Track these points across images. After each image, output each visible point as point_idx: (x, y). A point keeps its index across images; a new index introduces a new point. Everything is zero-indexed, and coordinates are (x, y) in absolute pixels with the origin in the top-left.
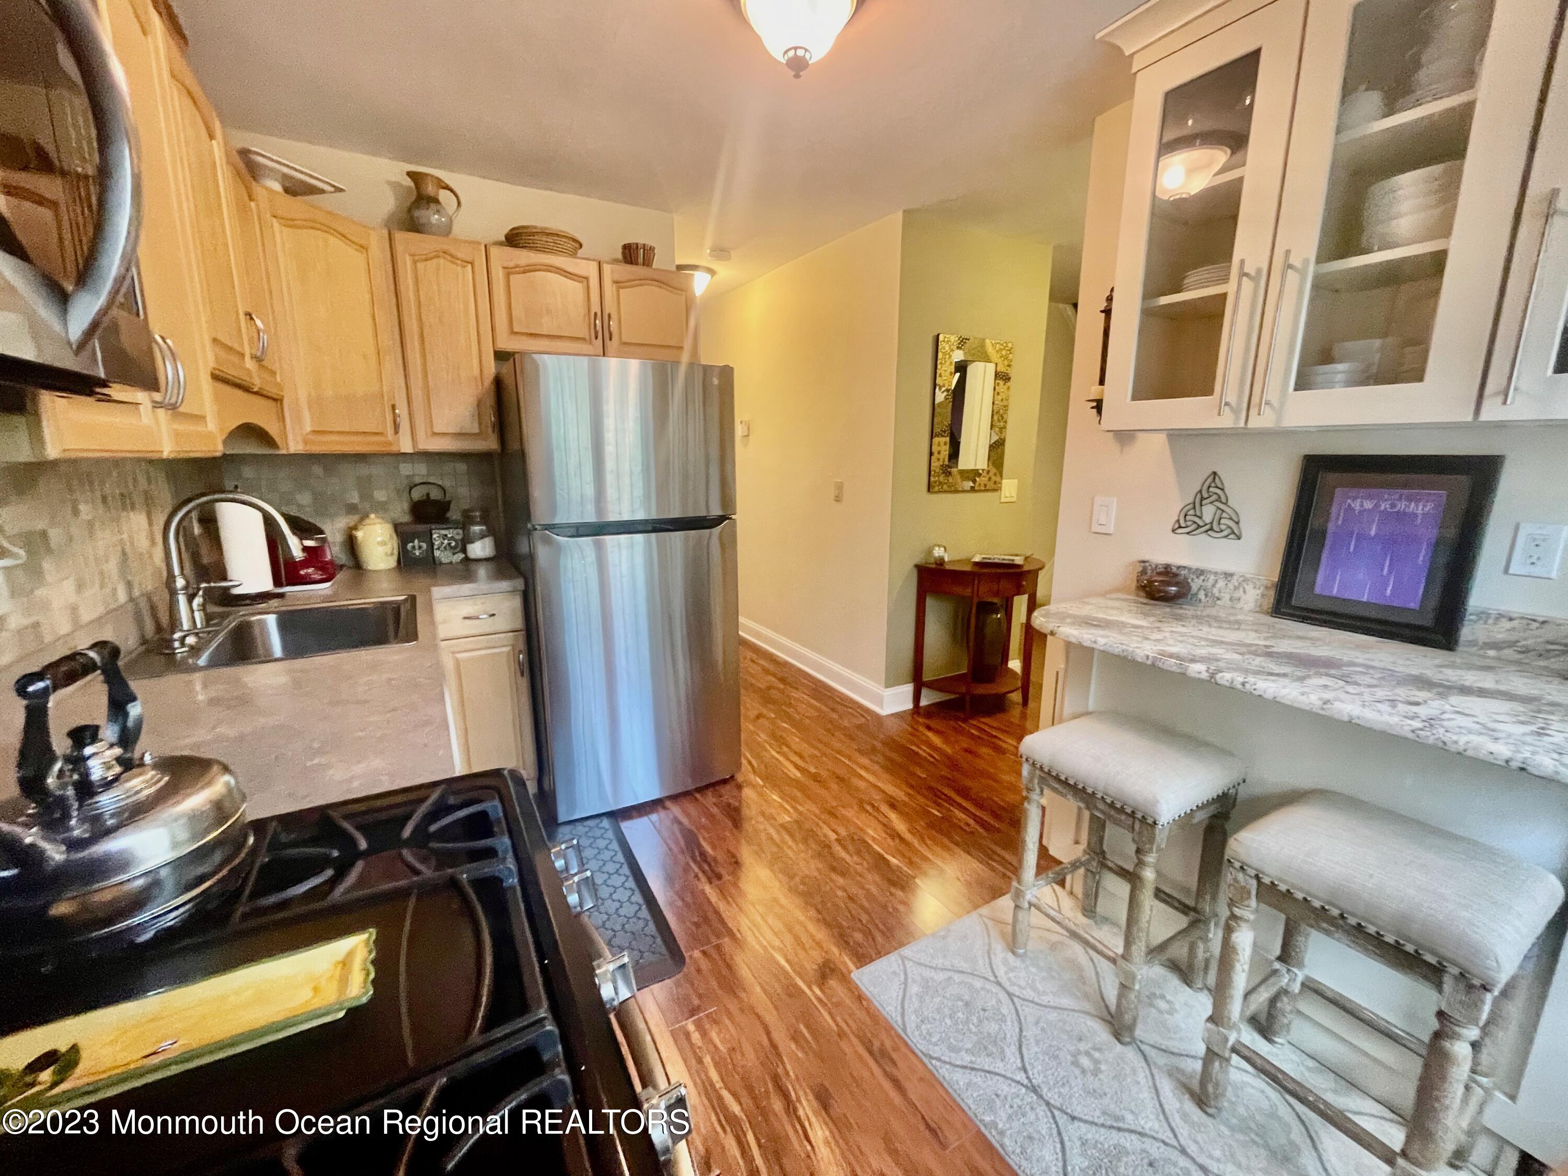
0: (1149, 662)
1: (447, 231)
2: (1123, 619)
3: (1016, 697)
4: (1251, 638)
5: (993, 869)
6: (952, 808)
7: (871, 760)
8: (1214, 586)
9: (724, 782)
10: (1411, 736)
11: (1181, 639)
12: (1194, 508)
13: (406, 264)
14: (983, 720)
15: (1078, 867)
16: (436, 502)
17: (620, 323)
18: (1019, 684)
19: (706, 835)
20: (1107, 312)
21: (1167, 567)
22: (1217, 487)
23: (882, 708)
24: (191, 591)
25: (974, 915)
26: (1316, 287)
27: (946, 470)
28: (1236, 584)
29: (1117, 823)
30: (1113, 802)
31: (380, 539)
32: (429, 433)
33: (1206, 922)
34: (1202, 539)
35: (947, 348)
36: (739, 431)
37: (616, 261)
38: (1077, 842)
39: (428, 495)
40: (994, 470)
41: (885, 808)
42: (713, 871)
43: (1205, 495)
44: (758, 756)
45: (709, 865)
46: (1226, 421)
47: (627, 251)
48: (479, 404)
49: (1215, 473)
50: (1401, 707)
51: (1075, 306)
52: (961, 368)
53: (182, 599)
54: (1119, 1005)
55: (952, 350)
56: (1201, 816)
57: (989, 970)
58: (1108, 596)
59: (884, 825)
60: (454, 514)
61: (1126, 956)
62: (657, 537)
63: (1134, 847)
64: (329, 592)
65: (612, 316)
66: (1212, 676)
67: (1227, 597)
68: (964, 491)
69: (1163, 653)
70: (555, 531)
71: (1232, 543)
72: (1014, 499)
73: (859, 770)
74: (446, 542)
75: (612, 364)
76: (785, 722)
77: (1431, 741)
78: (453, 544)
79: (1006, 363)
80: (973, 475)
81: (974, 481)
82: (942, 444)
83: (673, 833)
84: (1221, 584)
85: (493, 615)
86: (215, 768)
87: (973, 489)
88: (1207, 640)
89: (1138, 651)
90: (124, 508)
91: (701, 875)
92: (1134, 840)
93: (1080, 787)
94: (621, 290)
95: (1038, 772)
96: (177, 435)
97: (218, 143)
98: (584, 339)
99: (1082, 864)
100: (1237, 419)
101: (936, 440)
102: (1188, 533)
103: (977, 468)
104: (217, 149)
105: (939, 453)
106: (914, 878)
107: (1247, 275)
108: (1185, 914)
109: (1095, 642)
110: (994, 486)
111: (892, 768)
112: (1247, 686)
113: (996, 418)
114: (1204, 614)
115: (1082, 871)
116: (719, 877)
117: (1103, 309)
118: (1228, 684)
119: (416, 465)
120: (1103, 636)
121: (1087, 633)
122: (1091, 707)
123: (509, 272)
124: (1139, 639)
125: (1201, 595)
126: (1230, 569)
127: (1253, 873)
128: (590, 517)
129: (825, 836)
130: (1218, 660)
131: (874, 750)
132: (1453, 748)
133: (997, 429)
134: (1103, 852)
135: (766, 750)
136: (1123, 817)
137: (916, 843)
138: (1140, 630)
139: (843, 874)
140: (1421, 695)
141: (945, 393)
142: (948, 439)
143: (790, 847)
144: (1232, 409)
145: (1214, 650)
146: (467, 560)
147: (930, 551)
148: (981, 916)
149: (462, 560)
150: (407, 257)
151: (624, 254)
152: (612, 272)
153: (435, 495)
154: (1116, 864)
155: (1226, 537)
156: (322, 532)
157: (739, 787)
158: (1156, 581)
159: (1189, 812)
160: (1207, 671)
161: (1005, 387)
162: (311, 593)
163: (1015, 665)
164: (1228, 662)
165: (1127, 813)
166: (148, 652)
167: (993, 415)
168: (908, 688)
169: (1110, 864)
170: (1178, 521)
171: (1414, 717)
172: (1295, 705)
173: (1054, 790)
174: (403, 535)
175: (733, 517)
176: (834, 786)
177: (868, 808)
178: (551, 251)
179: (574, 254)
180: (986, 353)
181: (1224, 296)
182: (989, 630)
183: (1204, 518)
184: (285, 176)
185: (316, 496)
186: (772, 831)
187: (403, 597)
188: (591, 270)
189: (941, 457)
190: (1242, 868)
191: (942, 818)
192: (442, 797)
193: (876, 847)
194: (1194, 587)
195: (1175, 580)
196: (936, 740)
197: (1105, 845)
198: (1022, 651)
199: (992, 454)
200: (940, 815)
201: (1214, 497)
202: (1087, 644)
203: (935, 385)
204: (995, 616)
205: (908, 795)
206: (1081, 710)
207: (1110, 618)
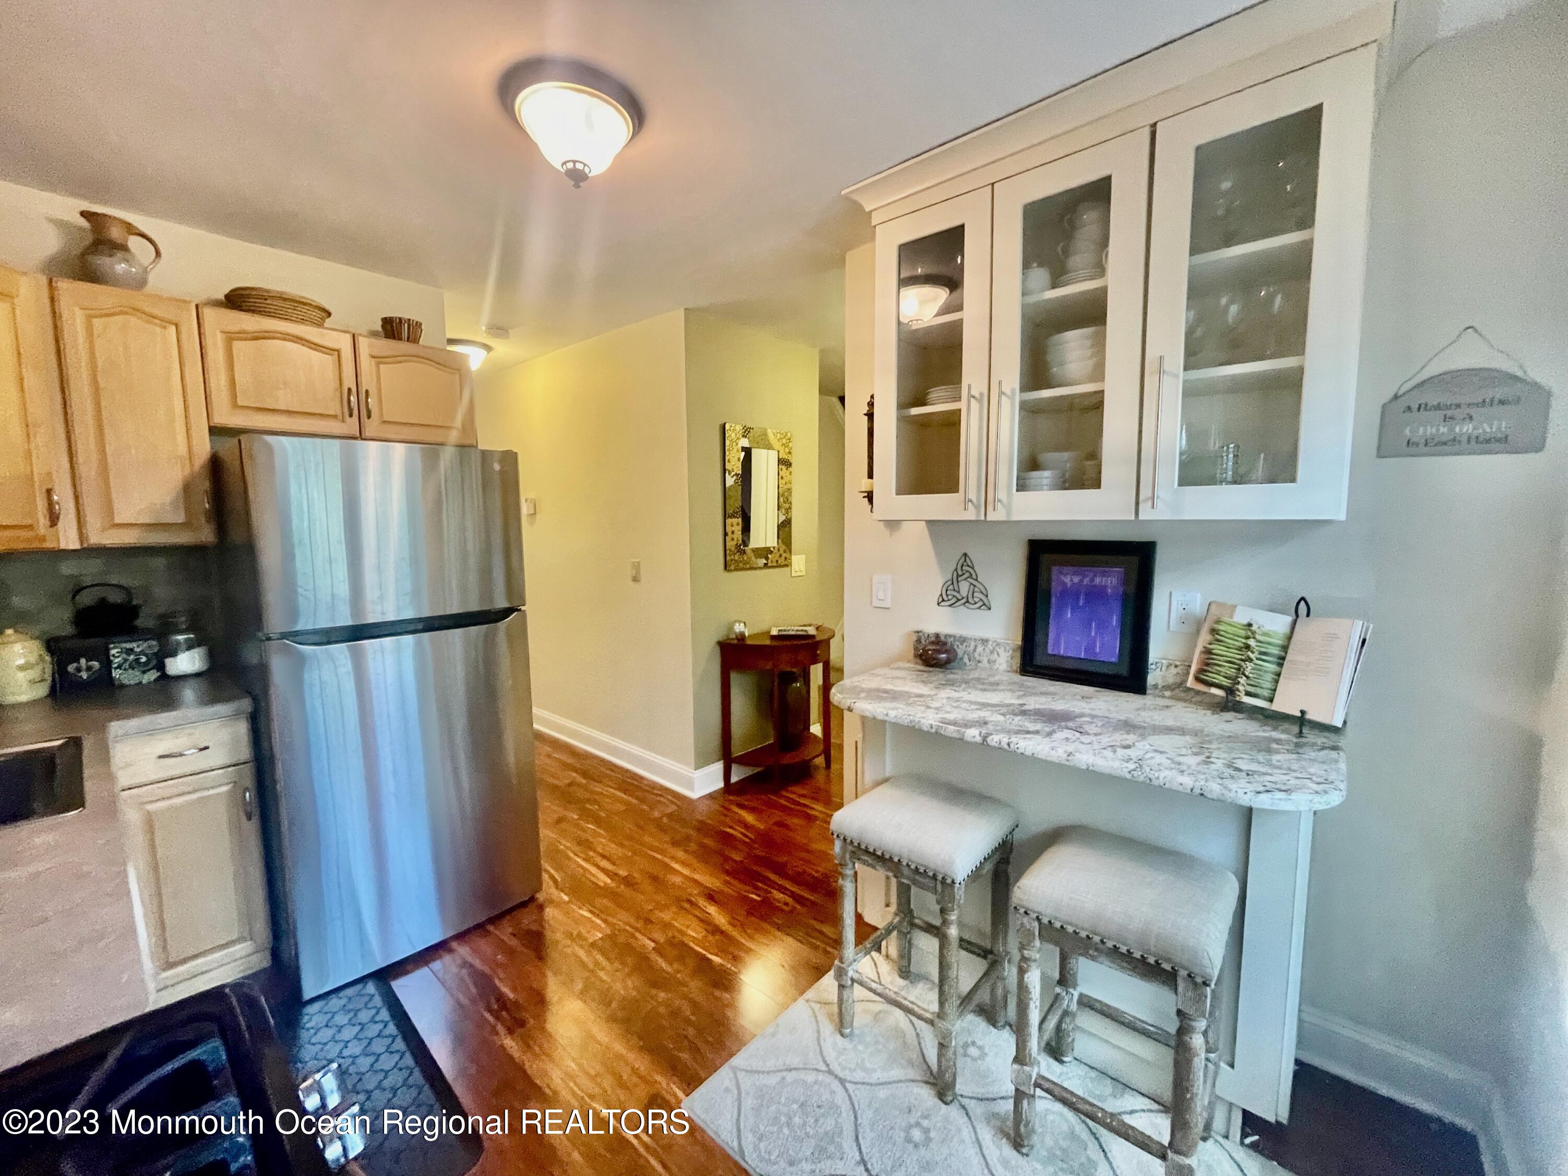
0: (933, 731)
1: (140, 283)
2: (906, 689)
3: (820, 761)
4: (1010, 698)
6: (769, 889)
7: (685, 851)
8: (975, 650)
10: (1129, 776)
11: (955, 704)
12: (953, 583)
14: (793, 789)
15: (891, 932)
17: (380, 401)
18: (821, 747)
19: (503, 975)
20: (870, 416)
21: (937, 636)
22: (968, 566)
23: (693, 791)
25: (801, 1001)
26: (1021, 408)
27: (740, 549)
28: (992, 648)
29: (922, 887)
30: (917, 868)
31: (21, 662)
32: (107, 524)
33: (1002, 964)
34: (961, 610)
35: (733, 436)
36: (525, 509)
37: (374, 334)
38: (887, 905)
39: (103, 599)
40: (783, 547)
41: (702, 902)
42: (513, 1018)
43: (960, 573)
44: (560, 868)
45: (509, 1011)
46: (970, 515)
47: (389, 327)
48: (187, 488)
49: (966, 555)
50: (1120, 752)
51: (842, 399)
52: (746, 453)
54: (940, 1066)
55: (738, 439)
56: (989, 867)
57: (820, 1059)
58: (893, 666)
59: (703, 921)
60: (145, 621)
61: (941, 1015)
63: (938, 908)
65: (370, 391)
66: (985, 739)
67: (985, 660)
68: (760, 568)
69: (943, 721)
70: (297, 639)
71: (984, 613)
72: (804, 573)
73: (673, 865)
74: (132, 657)
76: (590, 823)
77: (1142, 779)
78: (144, 659)
79: (787, 450)
80: (765, 552)
81: (767, 558)
82: (735, 524)
83: (462, 980)
84: (980, 649)
85: (206, 748)
87: (766, 566)
88: (976, 703)
89: (923, 721)
91: (499, 1026)
92: (937, 901)
93: (887, 857)
94: (381, 366)
95: (850, 848)
99: (894, 928)
100: (978, 514)
101: (729, 521)
102: (950, 606)
103: (768, 545)
105: (733, 532)
106: (738, 974)
107: (973, 397)
108: (985, 957)
109: (887, 715)
110: (786, 563)
111: (704, 855)
112: (1012, 745)
113: (781, 499)
114: (971, 677)
115: (895, 933)
116: (522, 1024)
117: (866, 412)
118: (997, 745)
119: (85, 563)
120: (893, 709)
121: (879, 707)
122: (888, 774)
123: (231, 338)
124: (923, 709)
125: (966, 660)
126: (985, 635)
127: (1034, 916)
128: (345, 619)
129: (642, 946)
130: (986, 723)
131: (688, 839)
132: (1155, 782)
133: (783, 510)
134: (911, 911)
135: (569, 858)
136: (926, 881)
137: (735, 933)
138: (922, 699)
139: (664, 987)
140: (1131, 738)
141: (735, 477)
142: (740, 520)
143: (604, 969)
144: (974, 505)
145: (982, 714)
146: (165, 678)
147: (731, 628)
148: (807, 1001)
149: (156, 680)
150: (78, 311)
151: (384, 327)
152: (371, 346)
154: (923, 921)
155: (979, 608)
157: (541, 908)
158: (930, 650)
159: (979, 864)
160: (980, 735)
161: (788, 472)
163: (816, 729)
164: (996, 724)
165: (929, 877)
167: (778, 498)
168: (718, 768)
169: (917, 921)
170: (942, 595)
171: (1129, 760)
172: (1048, 759)
173: (865, 862)
174: (60, 652)
175: (523, 608)
176: (648, 888)
177: (687, 906)
178: (287, 318)
179: (320, 324)
180: (768, 441)
181: (959, 411)
182: (791, 698)
183: (961, 592)
186: (582, 954)
187: (60, 741)
188: (344, 344)
189: (735, 536)
190: (1026, 913)
191: (761, 901)
193: (697, 948)
194: (960, 653)
195: (944, 648)
196: (750, 818)
197: (912, 906)
198: (822, 720)
199: (781, 533)
200: (758, 899)
201: (967, 575)
202: (880, 717)
203: (724, 470)
204: (794, 685)
205: (726, 883)
206: (880, 777)
207: (896, 689)
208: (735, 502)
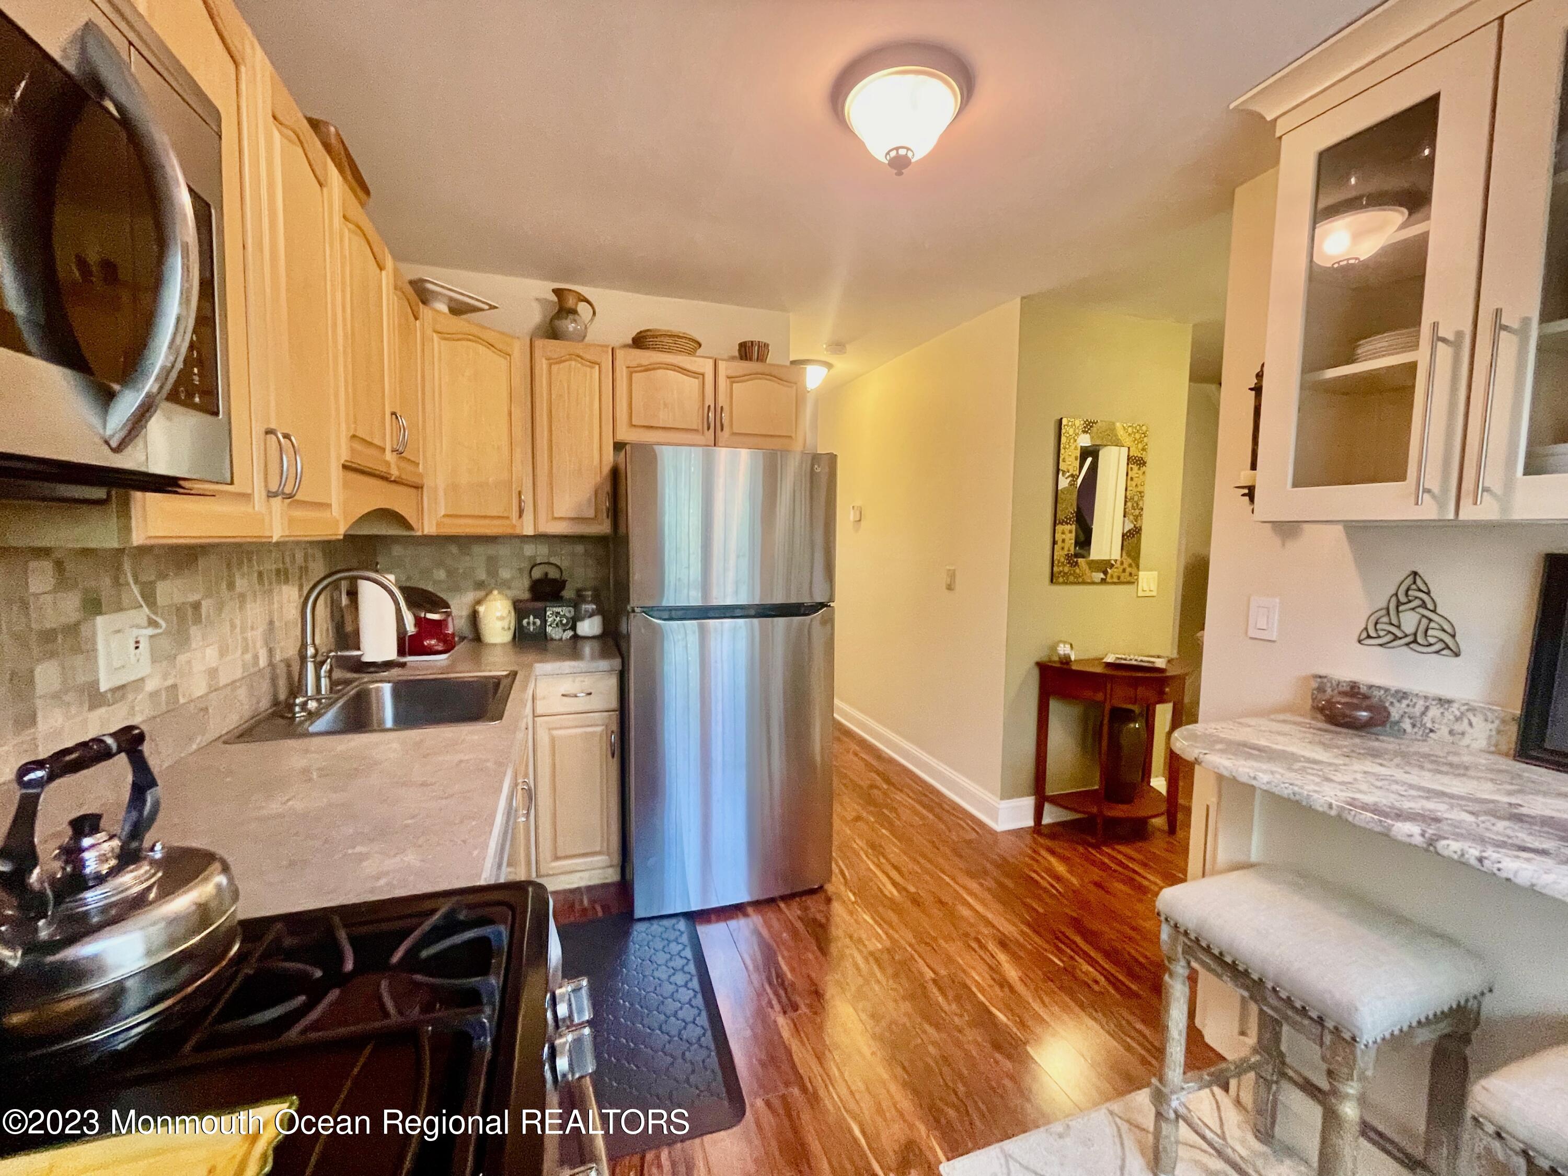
0: (1333, 813)
1: (581, 337)
2: (1292, 749)
3: (1159, 822)
4: (1486, 790)
5: (1128, 1048)
6: (1077, 958)
7: (981, 885)
8: (1423, 714)
9: (812, 892)
11: (1379, 784)
12: (1388, 614)
13: (542, 365)
14: (1118, 847)
15: (1246, 1071)
16: (555, 580)
17: (731, 416)
18: (1164, 807)
19: (786, 953)
20: (1258, 390)
21: (1354, 685)
22: (1420, 590)
23: (996, 822)
24: (319, 659)
27: (1072, 560)
28: (1458, 713)
29: (1298, 1028)
30: (1289, 998)
31: (499, 614)
32: (550, 516)
34: (1402, 653)
35: (1071, 431)
36: (851, 516)
37: (731, 358)
38: (1243, 1033)
39: (546, 574)
40: (1128, 562)
41: (992, 946)
42: (789, 1000)
43: (1403, 599)
44: (851, 866)
45: (785, 990)
46: (1428, 511)
47: (743, 348)
48: (596, 491)
49: (1415, 574)
51: (1220, 384)
52: (1090, 453)
53: (310, 667)
55: (1077, 435)
56: (1426, 1036)
58: (1272, 717)
59: (990, 967)
60: (568, 593)
62: (760, 623)
63: (1323, 1065)
64: (445, 663)
65: (725, 409)
66: (1431, 842)
67: (1444, 731)
68: (1093, 583)
69: (1352, 803)
70: (653, 613)
71: (1445, 660)
72: (1154, 594)
73: (965, 896)
74: (558, 619)
75: (723, 454)
76: (886, 829)
78: (565, 621)
79: (1140, 446)
80: (1104, 566)
81: (1105, 573)
82: (1067, 532)
84: (1434, 712)
85: (590, 694)
86: (217, 866)
87: (1103, 581)
88: (1420, 788)
89: (1316, 796)
90: (279, 582)
91: (775, 1002)
92: (1323, 1058)
94: (734, 385)
95: (1182, 938)
96: (291, 521)
97: (387, 276)
98: (696, 430)
99: (1251, 1068)
100: (1442, 506)
101: (1059, 528)
102: (1381, 645)
103: (1110, 558)
104: (386, 278)
105: (1063, 541)
106: (1025, 1044)
107: (1444, 340)
109: (1255, 778)
110: (1129, 579)
111: (1004, 897)
112: (1487, 863)
113: (1129, 504)
114: (1412, 750)
115: (1252, 1075)
116: (795, 1008)
117: (1253, 386)
118: (1456, 857)
119: (539, 547)
120: (1264, 772)
121: (1244, 766)
122: (1254, 858)
123: (631, 371)
124: (1317, 780)
125: (1406, 725)
126: (1445, 693)
128: (696, 601)
129: (921, 974)
130: (1437, 820)
131: (985, 872)
133: (1131, 517)
134: (1281, 1055)
135: (861, 859)
136: (1306, 1022)
138: (1318, 767)
139: (937, 1027)
141: (1070, 479)
142: (1074, 527)
143: (878, 982)
144: (1434, 497)
145: (1431, 805)
146: (576, 637)
147: (1054, 648)
148: (1112, 1111)
149: (571, 637)
150: (544, 361)
151: (740, 350)
152: (726, 369)
153: (553, 574)
154: (1300, 1075)
155: (1437, 652)
156: (448, 607)
157: (829, 900)
158: (1339, 703)
159: (1405, 1028)
160: (1423, 835)
161: (1140, 472)
162: (432, 664)
163: (1159, 783)
164: (1456, 825)
165: (1311, 1018)
166: (273, 715)
167: (1126, 502)
168: (1028, 803)
169: (1291, 1073)
170: (1366, 629)
173: (1206, 965)
174: (520, 610)
175: (832, 604)
176: (936, 911)
177: (974, 945)
178: (669, 351)
179: (692, 353)
180: (1116, 435)
181: (1411, 368)
182: (1125, 741)
183: (1403, 627)
184: (451, 299)
185: (450, 573)
186: (859, 959)
187: (505, 673)
188: (707, 367)
189: (1067, 546)
191: (1065, 969)
192: (451, 913)
193: (979, 995)
194: (1395, 714)
195: (1367, 702)
196: (1061, 868)
197: (1283, 1048)
198: (1167, 772)
199: (1125, 543)
200: (1061, 964)
201: (1417, 603)
202: (1244, 779)
203: (1058, 470)
204: (1132, 725)
205: (1022, 933)
206: (1241, 858)
207: (1274, 746)
208: (1069, 507)
